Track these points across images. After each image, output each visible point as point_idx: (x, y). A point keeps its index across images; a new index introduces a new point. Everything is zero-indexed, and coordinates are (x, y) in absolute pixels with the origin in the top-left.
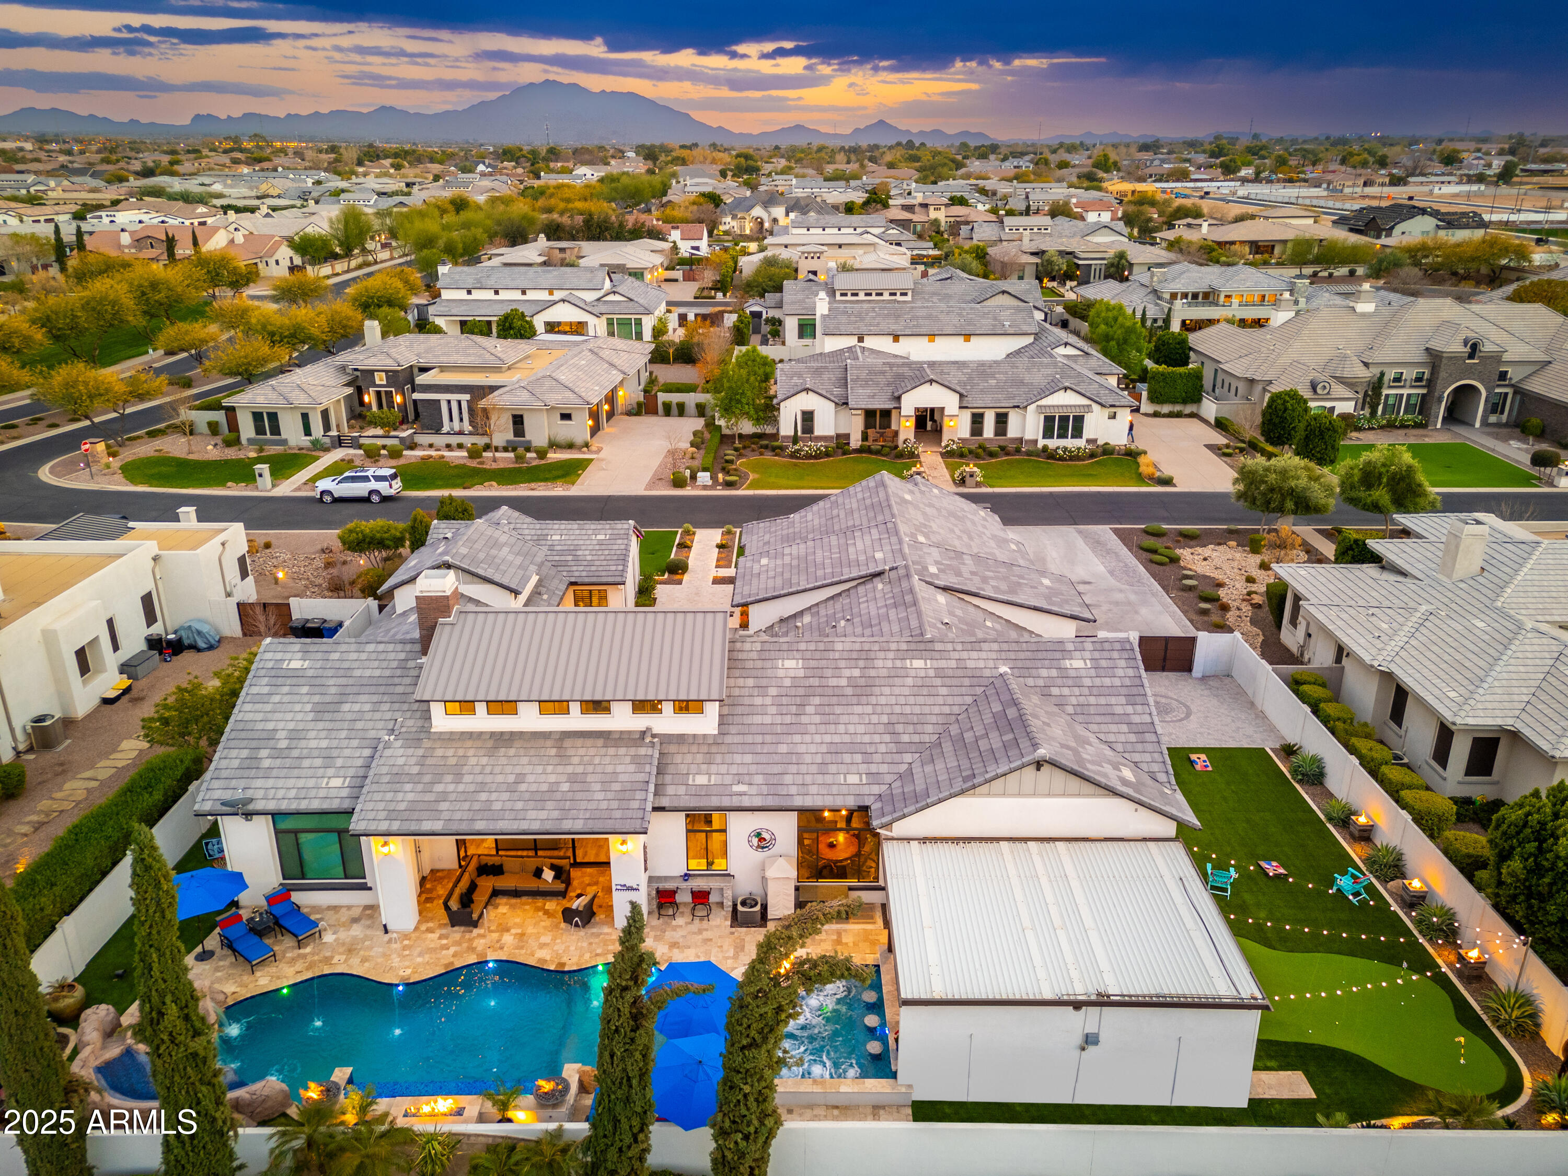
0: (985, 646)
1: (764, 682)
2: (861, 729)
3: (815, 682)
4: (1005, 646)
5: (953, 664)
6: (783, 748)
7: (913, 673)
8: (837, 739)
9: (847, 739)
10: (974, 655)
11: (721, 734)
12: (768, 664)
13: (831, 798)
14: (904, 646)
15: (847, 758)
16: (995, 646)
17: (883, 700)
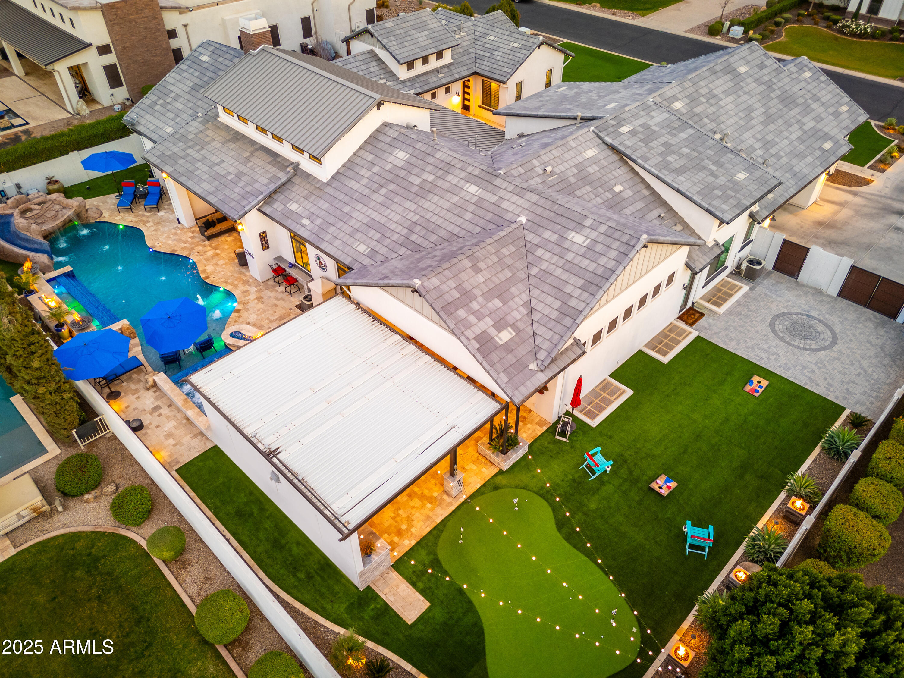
0: (529, 195)
1: (377, 161)
2: (397, 218)
3: (403, 173)
4: (542, 202)
5: (494, 199)
6: (347, 209)
7: (463, 194)
8: (378, 217)
9: (383, 220)
10: (515, 198)
11: (328, 184)
12: (390, 149)
13: (340, 252)
14: (476, 172)
15: (372, 233)
16: (535, 198)
17: (427, 205)
